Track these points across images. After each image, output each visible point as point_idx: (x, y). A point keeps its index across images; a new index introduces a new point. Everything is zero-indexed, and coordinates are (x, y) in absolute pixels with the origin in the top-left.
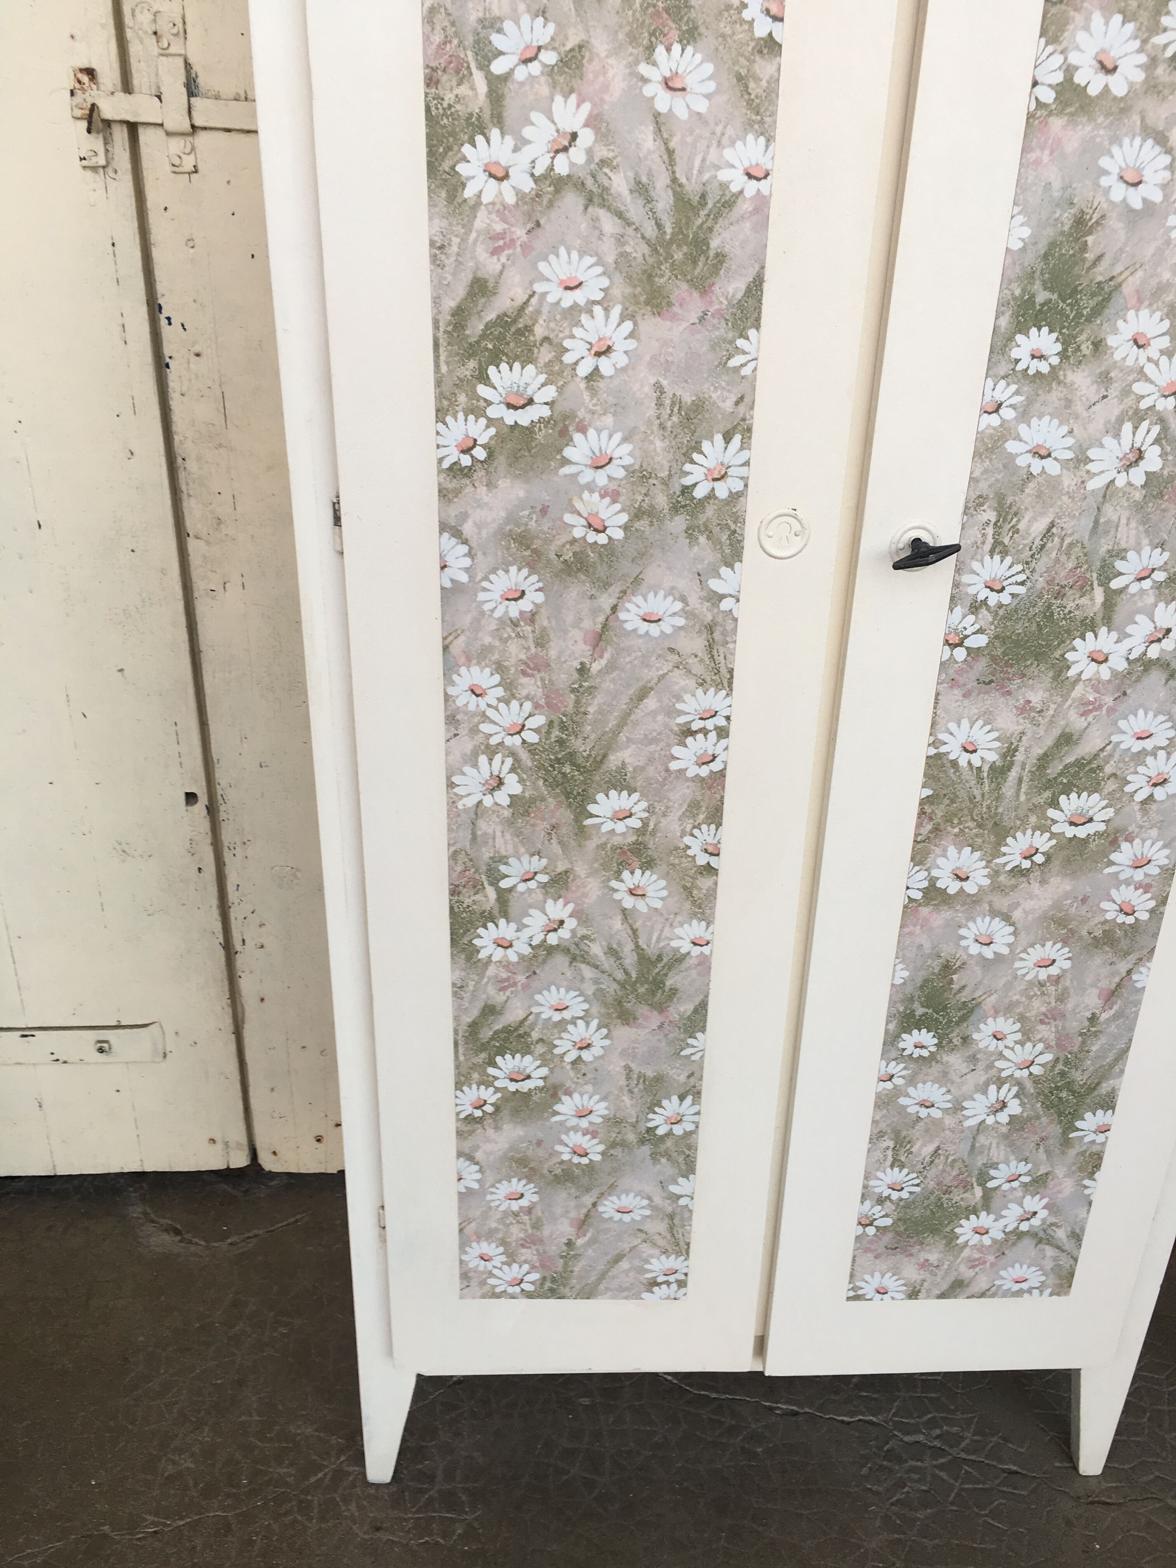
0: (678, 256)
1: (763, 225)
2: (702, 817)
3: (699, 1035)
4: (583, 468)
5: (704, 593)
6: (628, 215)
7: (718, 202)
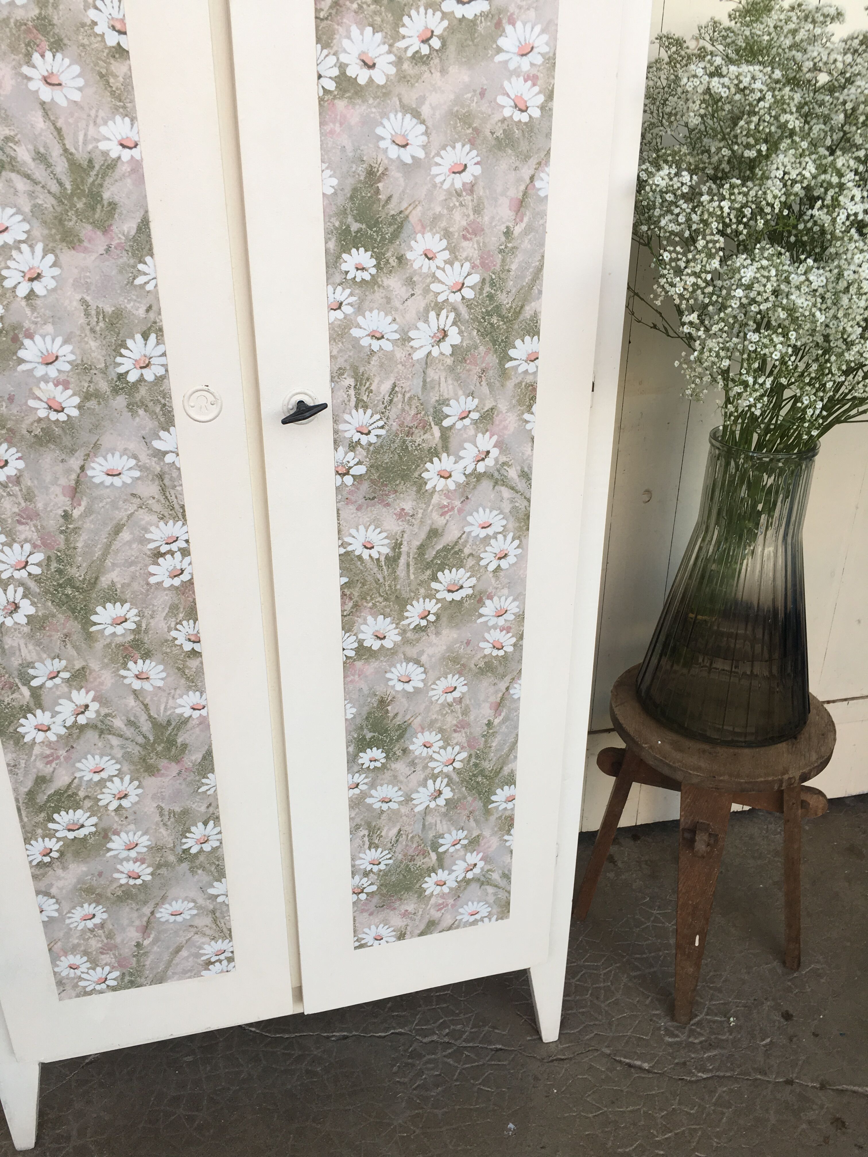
0: (80, 205)
1: (140, 180)
2: (181, 615)
3: (210, 775)
4: (36, 365)
5: (150, 452)
6: (34, 177)
7: (103, 165)
